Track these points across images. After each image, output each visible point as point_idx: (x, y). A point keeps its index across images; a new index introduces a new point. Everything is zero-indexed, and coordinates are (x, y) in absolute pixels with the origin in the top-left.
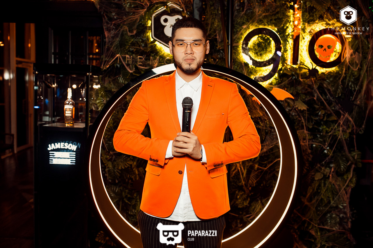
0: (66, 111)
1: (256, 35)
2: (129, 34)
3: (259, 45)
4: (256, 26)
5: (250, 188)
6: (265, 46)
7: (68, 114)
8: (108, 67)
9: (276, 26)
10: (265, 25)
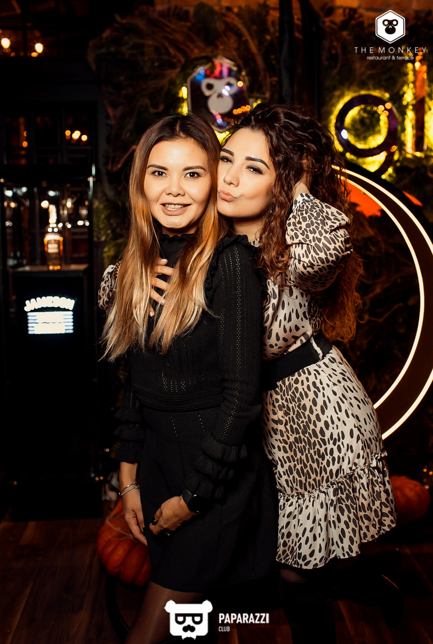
0: (48, 244)
1: (356, 106)
2: (152, 110)
3: (362, 121)
4: (355, 92)
5: (358, 353)
6: (371, 122)
7: (52, 249)
8: (119, 166)
9: (386, 91)
10: (369, 89)
